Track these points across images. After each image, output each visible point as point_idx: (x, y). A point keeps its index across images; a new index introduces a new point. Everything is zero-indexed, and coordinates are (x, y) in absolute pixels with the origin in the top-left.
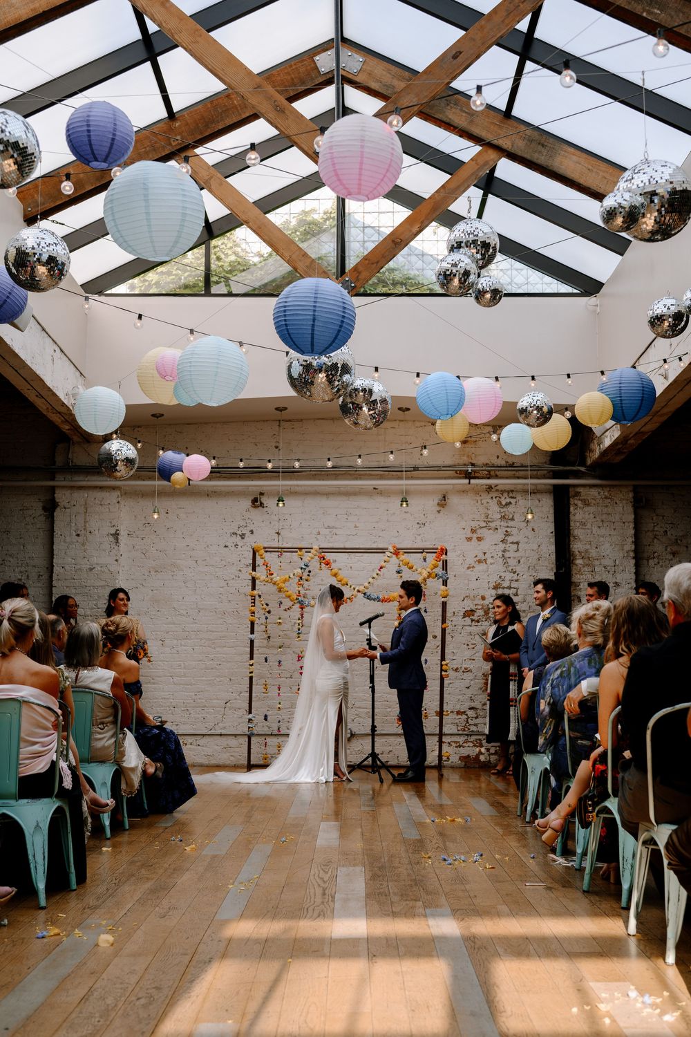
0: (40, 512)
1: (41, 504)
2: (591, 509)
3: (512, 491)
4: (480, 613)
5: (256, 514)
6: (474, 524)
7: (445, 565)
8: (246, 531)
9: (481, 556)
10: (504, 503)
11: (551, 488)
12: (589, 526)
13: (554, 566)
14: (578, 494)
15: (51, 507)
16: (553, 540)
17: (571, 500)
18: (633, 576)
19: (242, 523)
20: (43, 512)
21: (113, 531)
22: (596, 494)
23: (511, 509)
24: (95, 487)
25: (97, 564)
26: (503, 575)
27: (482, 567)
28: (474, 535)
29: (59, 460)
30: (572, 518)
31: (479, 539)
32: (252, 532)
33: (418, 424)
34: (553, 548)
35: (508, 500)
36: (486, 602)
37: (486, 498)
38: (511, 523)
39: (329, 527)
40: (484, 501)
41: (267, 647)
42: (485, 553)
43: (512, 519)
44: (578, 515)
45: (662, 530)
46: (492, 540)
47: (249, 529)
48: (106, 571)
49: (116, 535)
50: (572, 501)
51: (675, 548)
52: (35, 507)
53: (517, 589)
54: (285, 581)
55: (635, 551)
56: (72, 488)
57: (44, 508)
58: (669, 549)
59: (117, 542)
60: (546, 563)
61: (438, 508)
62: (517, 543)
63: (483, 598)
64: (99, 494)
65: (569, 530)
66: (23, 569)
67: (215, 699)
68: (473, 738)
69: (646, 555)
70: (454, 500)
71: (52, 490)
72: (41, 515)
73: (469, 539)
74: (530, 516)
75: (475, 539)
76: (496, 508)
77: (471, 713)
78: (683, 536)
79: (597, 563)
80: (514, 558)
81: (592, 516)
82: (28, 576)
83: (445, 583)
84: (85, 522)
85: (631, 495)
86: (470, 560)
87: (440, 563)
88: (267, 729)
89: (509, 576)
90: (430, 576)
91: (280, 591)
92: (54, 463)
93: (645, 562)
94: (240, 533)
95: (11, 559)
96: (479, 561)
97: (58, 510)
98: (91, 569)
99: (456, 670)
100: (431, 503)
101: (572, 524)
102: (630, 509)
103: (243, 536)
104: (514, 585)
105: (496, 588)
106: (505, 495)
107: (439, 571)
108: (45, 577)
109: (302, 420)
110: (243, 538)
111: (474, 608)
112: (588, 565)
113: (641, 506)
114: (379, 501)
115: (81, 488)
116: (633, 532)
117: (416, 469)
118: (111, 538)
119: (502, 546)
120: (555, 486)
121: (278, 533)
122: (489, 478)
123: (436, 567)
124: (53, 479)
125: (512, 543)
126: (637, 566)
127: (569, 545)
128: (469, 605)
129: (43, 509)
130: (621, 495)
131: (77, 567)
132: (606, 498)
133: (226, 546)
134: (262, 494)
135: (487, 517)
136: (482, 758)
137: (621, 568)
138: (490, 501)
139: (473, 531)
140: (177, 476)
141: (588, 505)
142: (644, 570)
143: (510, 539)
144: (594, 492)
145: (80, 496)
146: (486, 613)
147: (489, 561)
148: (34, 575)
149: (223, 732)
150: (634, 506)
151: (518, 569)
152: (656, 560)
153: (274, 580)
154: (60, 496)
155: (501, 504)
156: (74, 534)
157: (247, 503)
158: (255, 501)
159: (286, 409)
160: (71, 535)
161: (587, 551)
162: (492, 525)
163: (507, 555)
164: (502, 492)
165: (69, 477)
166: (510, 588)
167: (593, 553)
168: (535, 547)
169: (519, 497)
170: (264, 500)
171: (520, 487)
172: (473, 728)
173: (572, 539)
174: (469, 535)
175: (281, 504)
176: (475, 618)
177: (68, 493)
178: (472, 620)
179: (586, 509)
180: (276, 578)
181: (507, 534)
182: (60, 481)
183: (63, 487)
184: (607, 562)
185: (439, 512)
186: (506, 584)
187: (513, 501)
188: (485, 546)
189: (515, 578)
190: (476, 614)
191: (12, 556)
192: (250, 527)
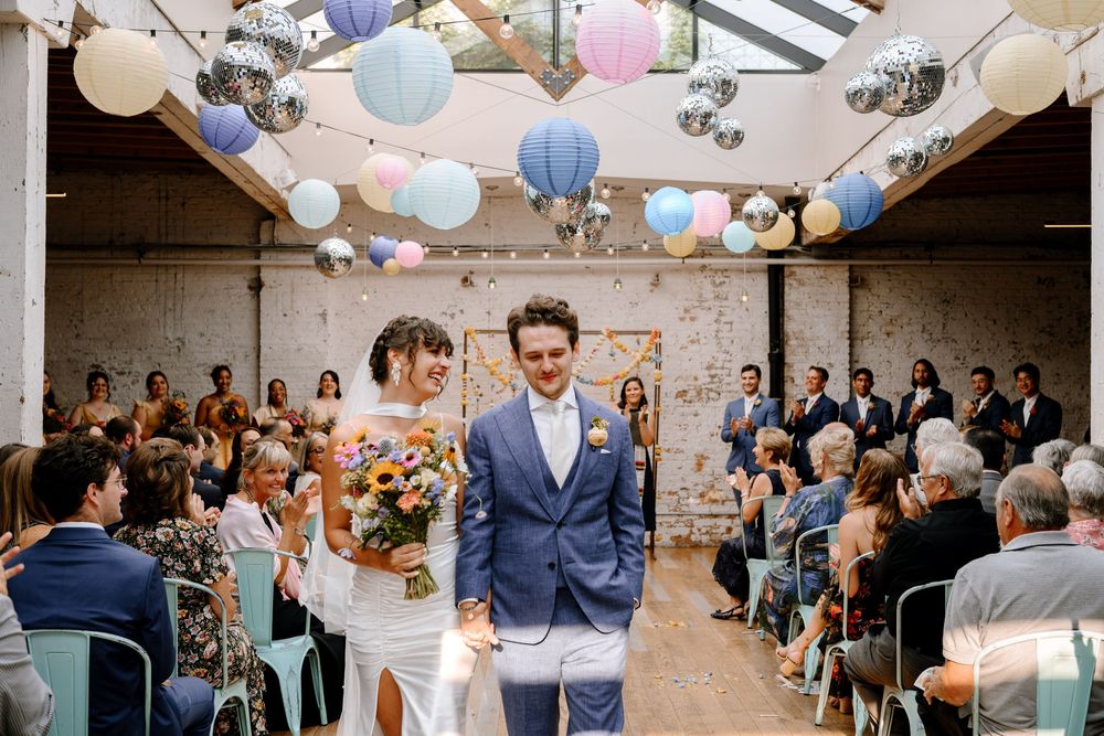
0: (246, 290)
1: (246, 284)
2: (806, 289)
3: (726, 270)
4: (692, 393)
5: (466, 293)
6: (687, 304)
7: (659, 348)
8: (456, 311)
9: (694, 337)
10: (717, 282)
11: (766, 267)
12: (804, 307)
13: (768, 347)
14: (793, 273)
15: (257, 286)
16: (767, 320)
17: (786, 279)
18: (848, 357)
19: (452, 303)
20: (249, 291)
21: (321, 312)
22: (812, 274)
23: (724, 288)
24: (302, 266)
25: (305, 345)
26: (716, 355)
27: (695, 347)
28: (688, 315)
29: (265, 239)
30: (786, 298)
31: (692, 319)
32: (462, 311)
33: (631, 201)
34: (767, 328)
35: (722, 279)
36: (699, 383)
37: (700, 277)
38: (725, 303)
40: (698, 281)
42: (698, 334)
43: (726, 299)
44: (792, 295)
45: (877, 310)
46: (705, 320)
47: (459, 308)
48: (314, 350)
49: (324, 315)
50: (787, 281)
51: (889, 328)
52: (241, 285)
53: (730, 370)
54: (496, 365)
55: (850, 332)
56: (278, 266)
57: (250, 288)
58: (883, 330)
59: (325, 322)
60: (760, 344)
61: (651, 288)
62: (731, 323)
63: (696, 379)
64: (306, 273)
65: (783, 310)
66: (229, 349)
68: (684, 518)
69: (860, 335)
70: (667, 279)
71: (258, 269)
72: (246, 294)
73: (682, 319)
74: (745, 298)
75: (688, 319)
76: (710, 287)
77: (683, 494)
78: (898, 316)
79: (811, 343)
80: (728, 338)
81: (807, 296)
82: (234, 357)
83: (658, 366)
84: (292, 302)
85: (847, 274)
86: (684, 341)
87: (654, 346)
89: (722, 356)
90: (643, 359)
91: (492, 374)
92: (259, 241)
93: (859, 342)
94: (449, 312)
95: (217, 339)
96: (692, 342)
97: (263, 289)
98: (299, 350)
99: (668, 451)
100: (644, 282)
101: (786, 304)
102: (847, 290)
103: (452, 316)
104: (727, 365)
105: (709, 368)
106: (720, 273)
107: (652, 354)
108: (253, 356)
109: (512, 197)
110: (453, 318)
111: (686, 388)
112: (802, 346)
113: (855, 283)
114: (591, 280)
115: (286, 267)
116: (848, 312)
117: (629, 248)
118: (319, 318)
119: (715, 326)
120: (770, 266)
121: (489, 313)
122: (702, 257)
123: (650, 350)
124: (258, 258)
125: (726, 323)
126: (851, 346)
127: (783, 325)
128: (681, 386)
129: (248, 288)
130: (836, 275)
131: (286, 347)
132: (821, 277)
134: (471, 273)
135: (700, 297)
136: (693, 538)
137: (835, 349)
138: (703, 280)
139: (686, 311)
140: (389, 263)
141: (803, 285)
142: (858, 350)
143: (723, 319)
144: (809, 271)
145: (285, 275)
146: (699, 393)
147: (703, 341)
148: (240, 356)
150: (849, 286)
151: (732, 349)
152: (870, 340)
153: (486, 363)
154: (265, 275)
155: (714, 282)
156: (281, 314)
157: (457, 282)
158: (465, 280)
159: (497, 187)
160: (277, 314)
161: (801, 331)
162: (706, 305)
163: (720, 335)
164: (716, 271)
165: (274, 255)
166: (723, 368)
167: (808, 334)
168: (749, 327)
169: (733, 276)
170: (474, 279)
171: (735, 267)
172: (684, 508)
173: (786, 319)
174: (682, 315)
175: (492, 285)
176: (688, 398)
177: (274, 272)
178: (685, 401)
179: (802, 289)
180: (489, 361)
181: (721, 314)
182: (266, 259)
183: (268, 266)
184: (821, 343)
185: (652, 291)
186: (719, 365)
187: (726, 280)
188: (698, 326)
189: (728, 358)
190: (689, 395)
191: (217, 336)
192: (461, 307)
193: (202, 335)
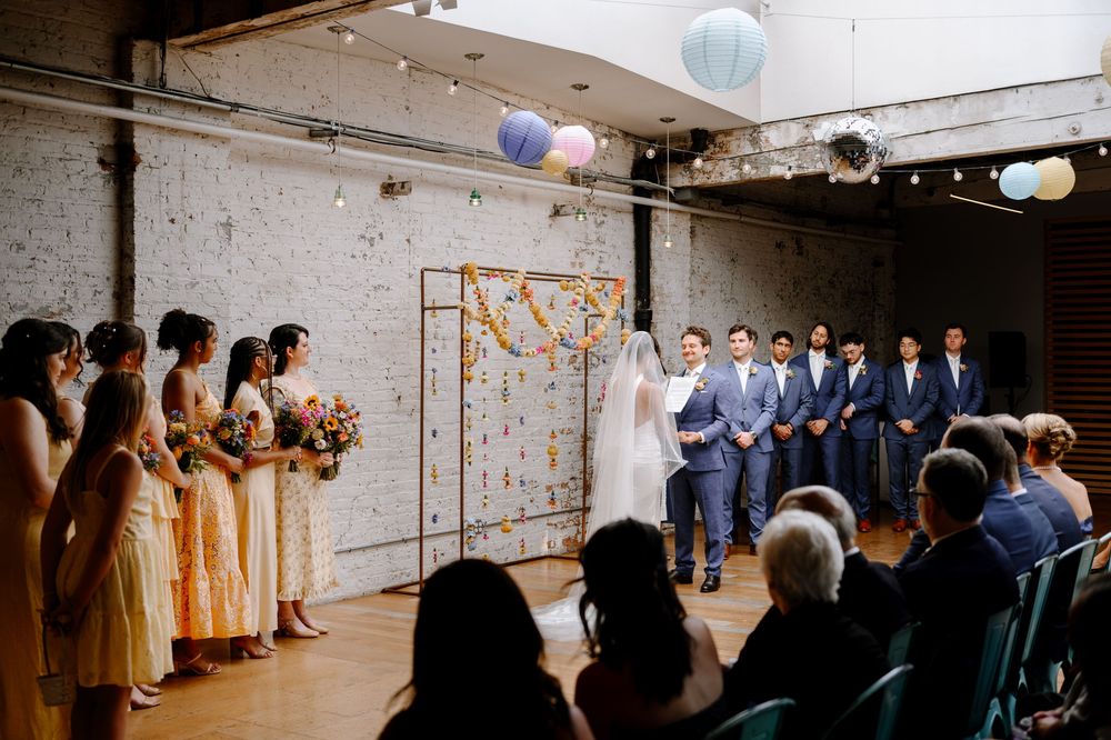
0: (95, 168)
1: (95, 154)
3: (606, 207)
5: (386, 208)
6: (577, 245)
7: (624, 301)
8: (375, 234)
10: (599, 221)
11: (631, 208)
12: (663, 257)
14: (657, 218)
15: (121, 162)
16: (633, 270)
18: (688, 317)
19: (370, 221)
20: (99, 169)
21: (224, 220)
22: (668, 220)
23: (603, 229)
25: (202, 276)
28: (577, 259)
29: (141, 73)
30: (651, 246)
31: (581, 265)
32: (381, 235)
34: (631, 280)
35: (602, 218)
37: (586, 213)
38: (603, 248)
39: (459, 237)
41: (397, 412)
43: (605, 242)
46: (590, 267)
47: (378, 230)
48: (215, 288)
49: (228, 226)
50: (653, 226)
56: (160, 129)
57: (104, 162)
59: (230, 239)
61: (551, 221)
64: (202, 147)
66: (67, 279)
67: (340, 497)
71: (127, 128)
72: (96, 175)
73: (574, 264)
75: (577, 265)
76: (593, 226)
78: (708, 273)
79: (667, 300)
84: (183, 197)
85: (689, 223)
87: (620, 299)
88: (396, 533)
94: (367, 235)
95: (46, 257)
97: (138, 169)
98: (193, 285)
100: (542, 212)
102: (688, 240)
103: (372, 242)
106: (601, 211)
110: (370, 245)
112: (662, 303)
113: (692, 233)
114: (503, 205)
116: (689, 266)
118: (221, 231)
120: (638, 206)
121: (408, 241)
124: (129, 107)
127: (650, 278)
129: (98, 162)
130: (683, 223)
131: (173, 280)
132: (674, 225)
133: (353, 256)
135: (587, 237)
138: (589, 218)
139: (576, 254)
141: (663, 232)
143: (601, 267)
144: (667, 217)
145: (171, 145)
148: (86, 292)
149: (352, 546)
150: (690, 237)
154: (142, 142)
155: (596, 222)
156: (167, 218)
157: (376, 190)
160: (161, 220)
161: (662, 286)
162: (590, 248)
164: (597, 207)
167: (666, 289)
169: (610, 216)
171: (610, 203)
173: (651, 271)
174: (573, 259)
175: (476, 202)
177: (157, 138)
179: (662, 237)
181: (600, 260)
183: (147, 125)
185: (551, 226)
187: (605, 220)
191: (48, 250)
192: (380, 229)
193: (21, 247)
